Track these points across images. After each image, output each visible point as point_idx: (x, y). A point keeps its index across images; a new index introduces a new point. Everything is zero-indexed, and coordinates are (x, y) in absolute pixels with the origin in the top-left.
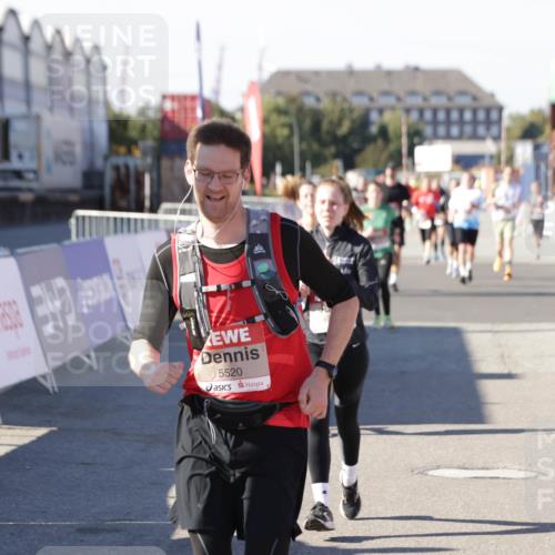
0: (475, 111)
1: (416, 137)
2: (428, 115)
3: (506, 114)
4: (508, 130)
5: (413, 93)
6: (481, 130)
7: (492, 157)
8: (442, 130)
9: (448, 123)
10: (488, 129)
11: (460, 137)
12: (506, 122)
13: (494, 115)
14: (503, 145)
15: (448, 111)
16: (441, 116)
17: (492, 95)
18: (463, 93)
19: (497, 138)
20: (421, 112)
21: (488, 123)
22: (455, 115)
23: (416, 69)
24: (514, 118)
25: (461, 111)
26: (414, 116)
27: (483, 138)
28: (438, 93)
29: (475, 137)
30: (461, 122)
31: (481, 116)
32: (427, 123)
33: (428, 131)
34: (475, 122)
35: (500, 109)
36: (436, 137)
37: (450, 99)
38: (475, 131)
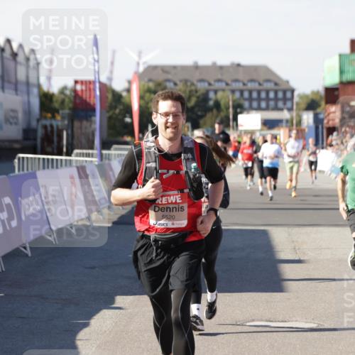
0: (276, 92)
1: (239, 108)
2: (246, 95)
3: (296, 93)
4: (297, 104)
5: (236, 81)
6: (280, 104)
7: (287, 121)
8: (255, 104)
9: (259, 99)
10: (285, 104)
11: (267, 109)
12: (296, 99)
13: (289, 95)
14: (294, 114)
15: (259, 92)
16: (255, 95)
17: (288, 82)
18: (268, 81)
19: (290, 110)
20: (242, 92)
21: (285, 100)
22: (263, 95)
23: (239, 65)
24: (301, 97)
25: (267, 92)
26: (237, 95)
27: (281, 110)
28: (252, 81)
29: (276, 108)
30: (268, 99)
31: (280, 95)
32: (246, 99)
33: (246, 104)
34: (276, 99)
35: (293, 91)
36: (251, 108)
37: (260, 84)
38: (276, 105)
